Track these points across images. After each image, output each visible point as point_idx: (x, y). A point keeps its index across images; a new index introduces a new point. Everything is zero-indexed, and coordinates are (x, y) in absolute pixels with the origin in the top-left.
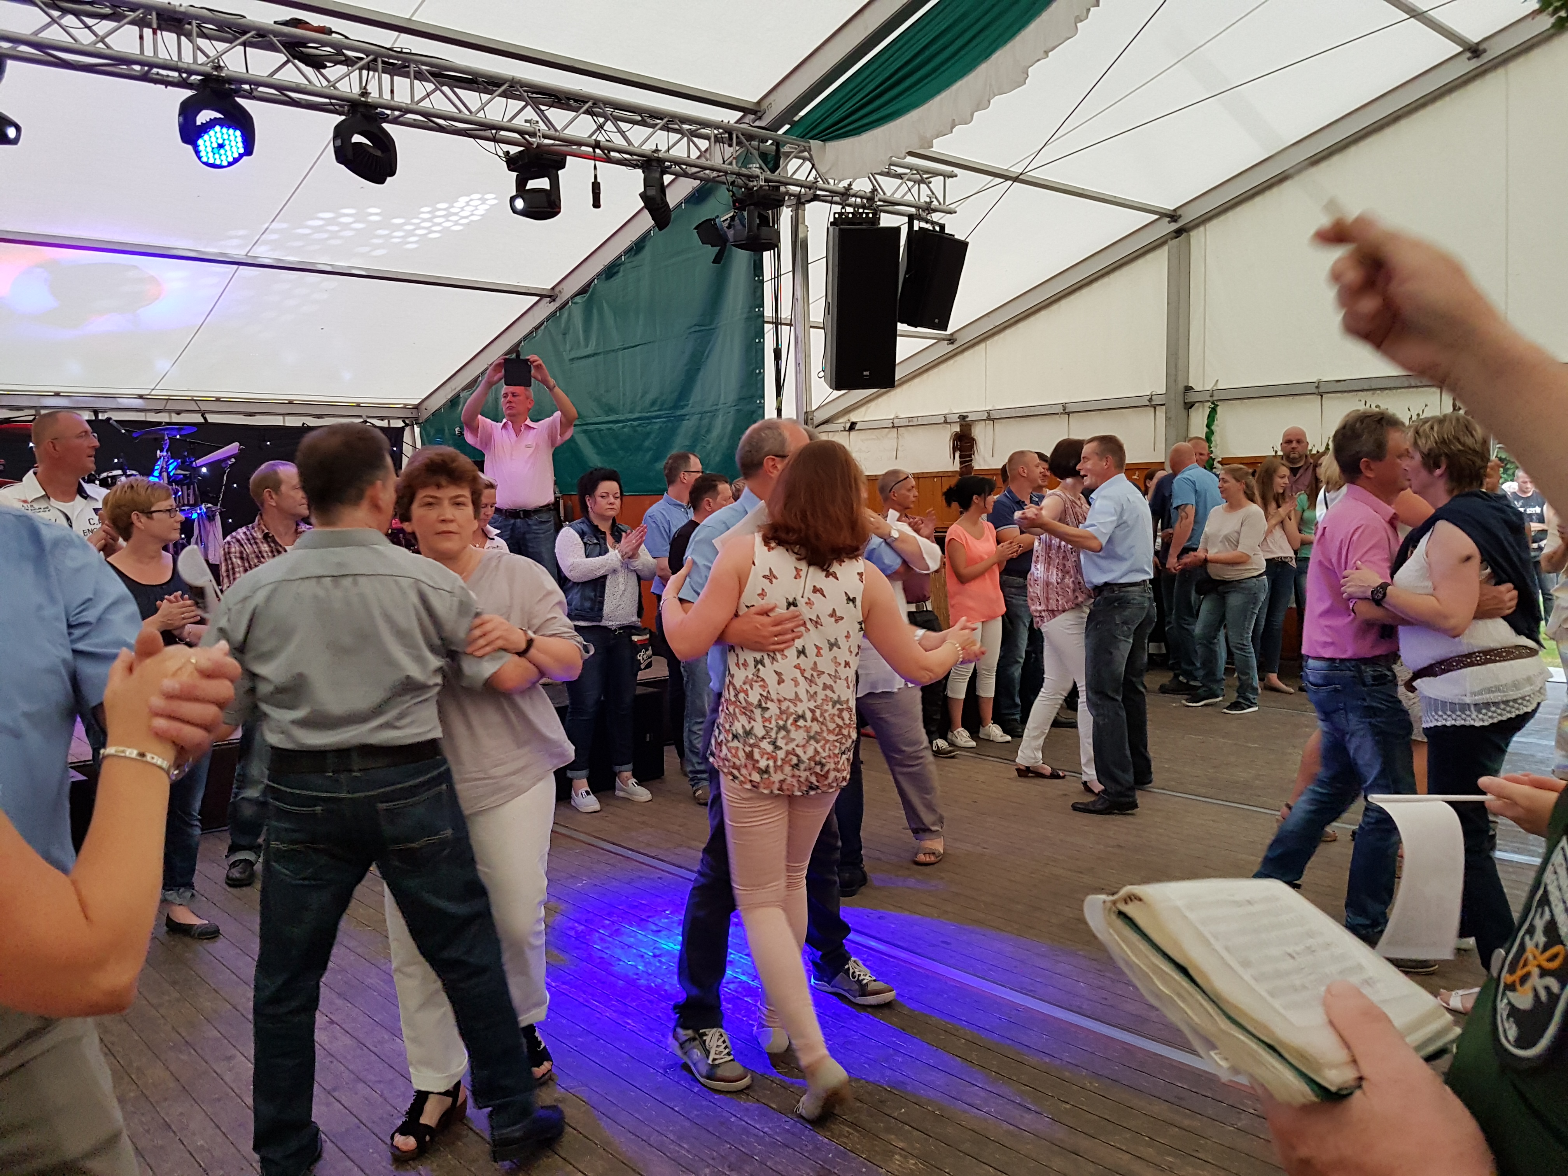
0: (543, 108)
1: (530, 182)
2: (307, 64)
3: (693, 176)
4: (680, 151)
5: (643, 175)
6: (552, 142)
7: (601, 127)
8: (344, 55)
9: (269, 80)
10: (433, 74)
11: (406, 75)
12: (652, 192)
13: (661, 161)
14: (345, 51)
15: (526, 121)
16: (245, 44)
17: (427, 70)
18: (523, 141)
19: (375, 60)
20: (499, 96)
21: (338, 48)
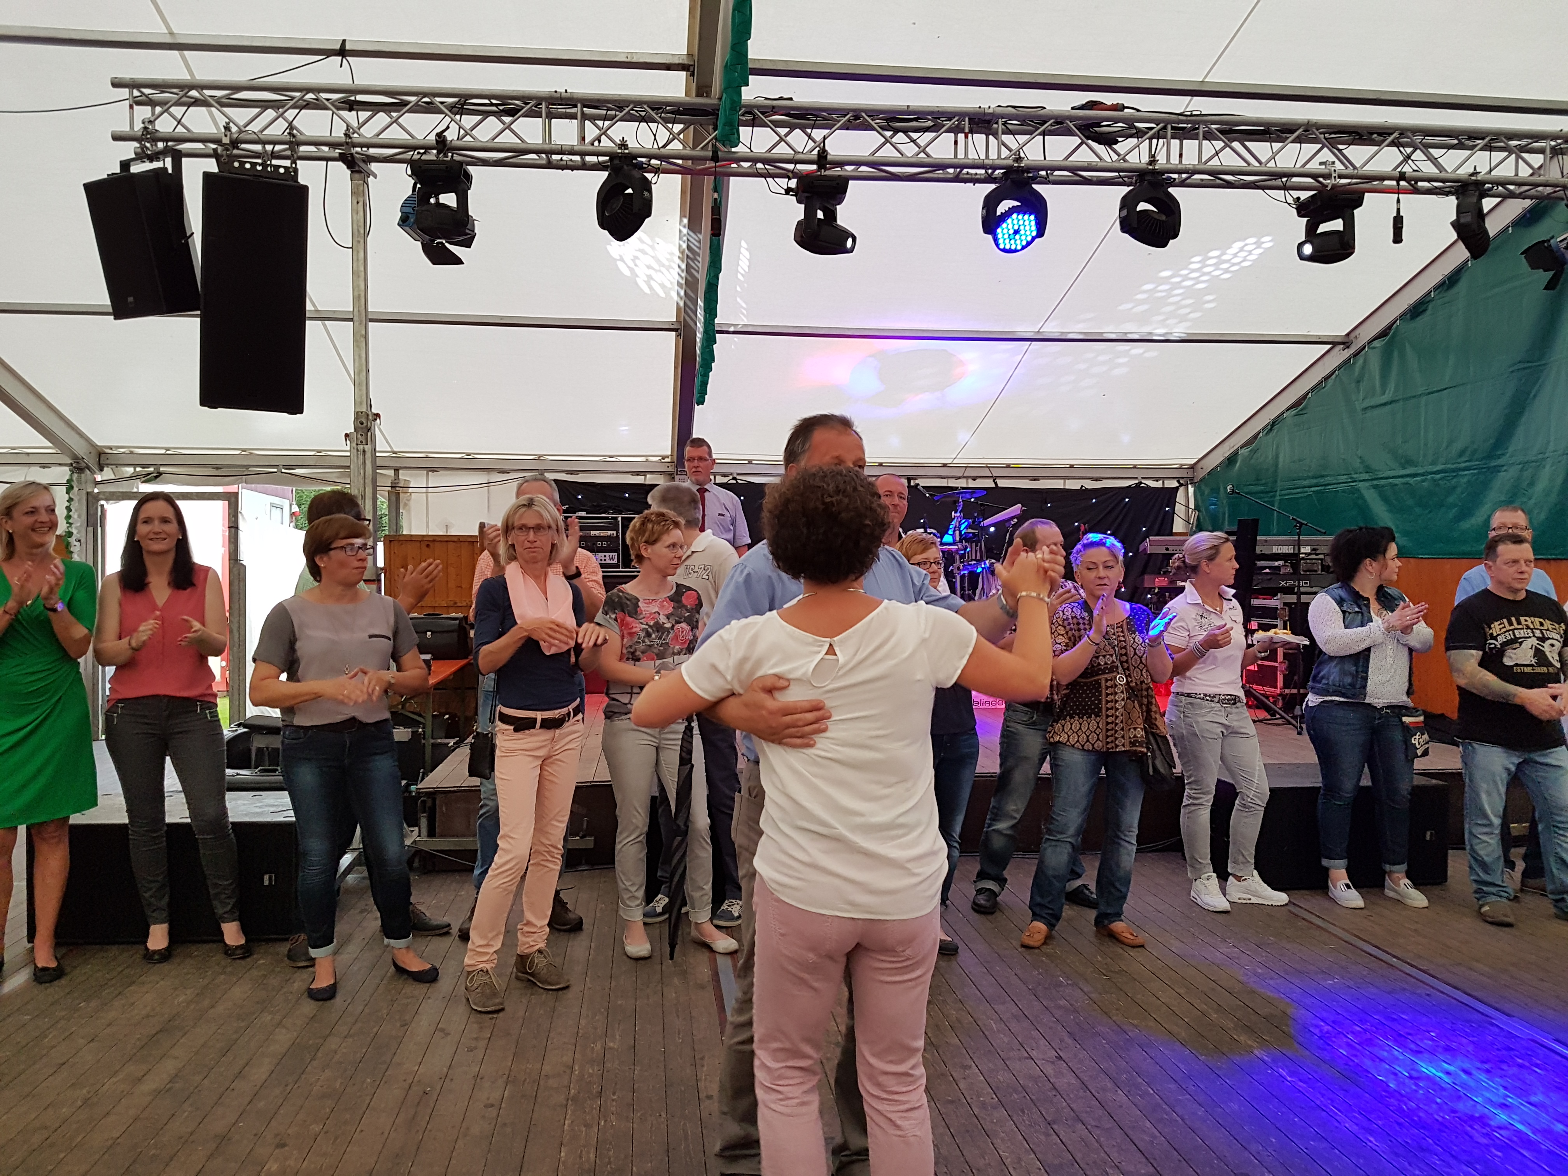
0: (1341, 147)
1: (1321, 226)
2: (1100, 143)
3: (1522, 196)
4: (1506, 170)
5: (1456, 202)
6: (1348, 181)
7: (1409, 157)
8: (1136, 128)
9: (1066, 163)
10: (1222, 132)
11: (1195, 137)
12: (1467, 219)
13: (1479, 184)
14: (1137, 124)
15: (1321, 164)
16: (1044, 134)
17: (1216, 129)
18: (1317, 184)
19: (1165, 128)
20: (1292, 142)
21: (1130, 122)
